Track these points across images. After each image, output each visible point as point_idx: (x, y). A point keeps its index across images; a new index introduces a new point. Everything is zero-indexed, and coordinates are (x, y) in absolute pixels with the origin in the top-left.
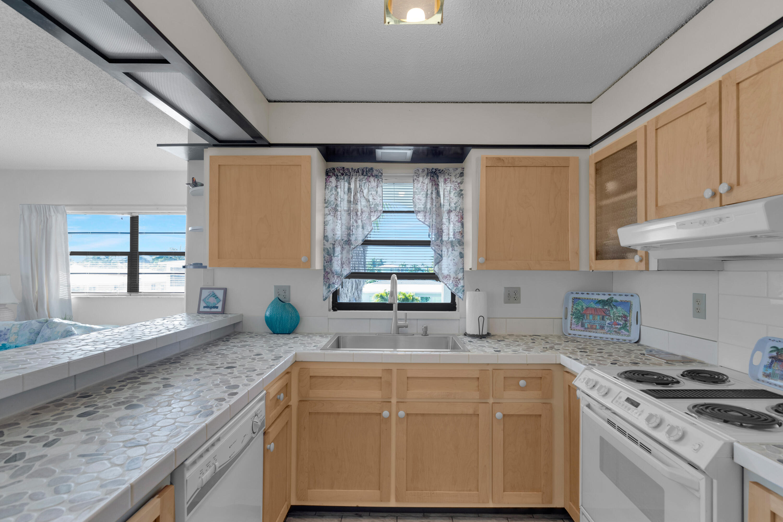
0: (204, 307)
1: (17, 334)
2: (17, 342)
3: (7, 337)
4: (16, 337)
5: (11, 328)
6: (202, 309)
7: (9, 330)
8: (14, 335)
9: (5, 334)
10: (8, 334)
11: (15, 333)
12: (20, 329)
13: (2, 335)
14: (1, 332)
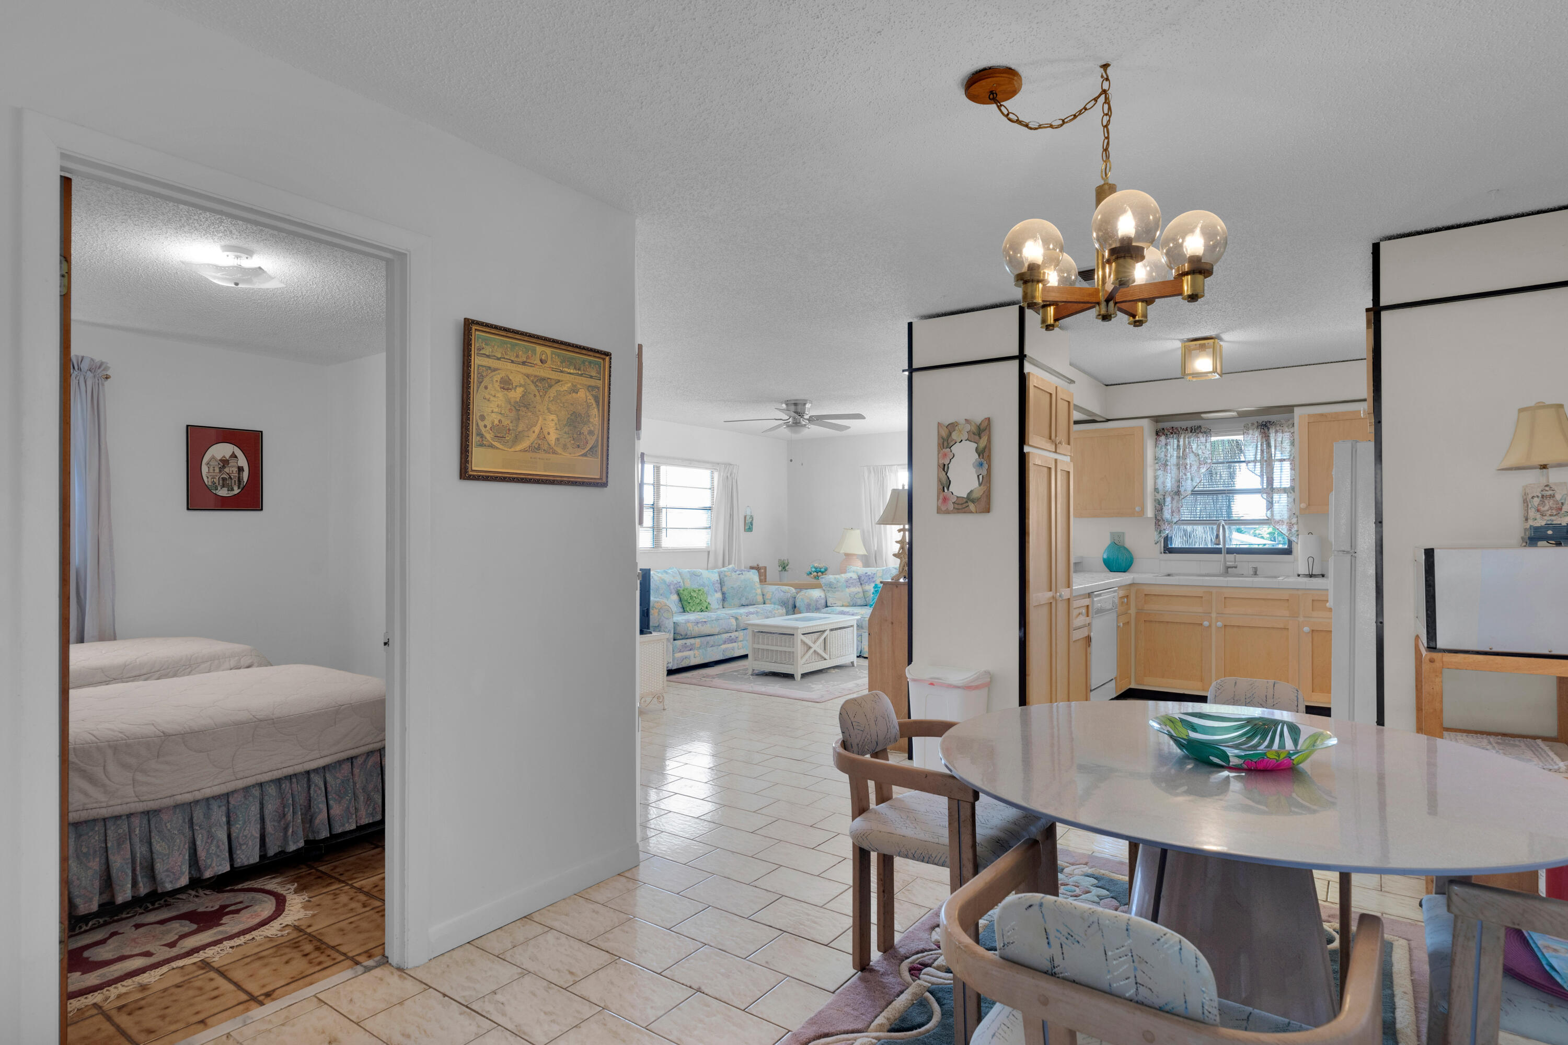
3: (874, 579)
7: (876, 574)
9: (872, 578)
10: (875, 577)
13: (870, 578)
14: (869, 575)
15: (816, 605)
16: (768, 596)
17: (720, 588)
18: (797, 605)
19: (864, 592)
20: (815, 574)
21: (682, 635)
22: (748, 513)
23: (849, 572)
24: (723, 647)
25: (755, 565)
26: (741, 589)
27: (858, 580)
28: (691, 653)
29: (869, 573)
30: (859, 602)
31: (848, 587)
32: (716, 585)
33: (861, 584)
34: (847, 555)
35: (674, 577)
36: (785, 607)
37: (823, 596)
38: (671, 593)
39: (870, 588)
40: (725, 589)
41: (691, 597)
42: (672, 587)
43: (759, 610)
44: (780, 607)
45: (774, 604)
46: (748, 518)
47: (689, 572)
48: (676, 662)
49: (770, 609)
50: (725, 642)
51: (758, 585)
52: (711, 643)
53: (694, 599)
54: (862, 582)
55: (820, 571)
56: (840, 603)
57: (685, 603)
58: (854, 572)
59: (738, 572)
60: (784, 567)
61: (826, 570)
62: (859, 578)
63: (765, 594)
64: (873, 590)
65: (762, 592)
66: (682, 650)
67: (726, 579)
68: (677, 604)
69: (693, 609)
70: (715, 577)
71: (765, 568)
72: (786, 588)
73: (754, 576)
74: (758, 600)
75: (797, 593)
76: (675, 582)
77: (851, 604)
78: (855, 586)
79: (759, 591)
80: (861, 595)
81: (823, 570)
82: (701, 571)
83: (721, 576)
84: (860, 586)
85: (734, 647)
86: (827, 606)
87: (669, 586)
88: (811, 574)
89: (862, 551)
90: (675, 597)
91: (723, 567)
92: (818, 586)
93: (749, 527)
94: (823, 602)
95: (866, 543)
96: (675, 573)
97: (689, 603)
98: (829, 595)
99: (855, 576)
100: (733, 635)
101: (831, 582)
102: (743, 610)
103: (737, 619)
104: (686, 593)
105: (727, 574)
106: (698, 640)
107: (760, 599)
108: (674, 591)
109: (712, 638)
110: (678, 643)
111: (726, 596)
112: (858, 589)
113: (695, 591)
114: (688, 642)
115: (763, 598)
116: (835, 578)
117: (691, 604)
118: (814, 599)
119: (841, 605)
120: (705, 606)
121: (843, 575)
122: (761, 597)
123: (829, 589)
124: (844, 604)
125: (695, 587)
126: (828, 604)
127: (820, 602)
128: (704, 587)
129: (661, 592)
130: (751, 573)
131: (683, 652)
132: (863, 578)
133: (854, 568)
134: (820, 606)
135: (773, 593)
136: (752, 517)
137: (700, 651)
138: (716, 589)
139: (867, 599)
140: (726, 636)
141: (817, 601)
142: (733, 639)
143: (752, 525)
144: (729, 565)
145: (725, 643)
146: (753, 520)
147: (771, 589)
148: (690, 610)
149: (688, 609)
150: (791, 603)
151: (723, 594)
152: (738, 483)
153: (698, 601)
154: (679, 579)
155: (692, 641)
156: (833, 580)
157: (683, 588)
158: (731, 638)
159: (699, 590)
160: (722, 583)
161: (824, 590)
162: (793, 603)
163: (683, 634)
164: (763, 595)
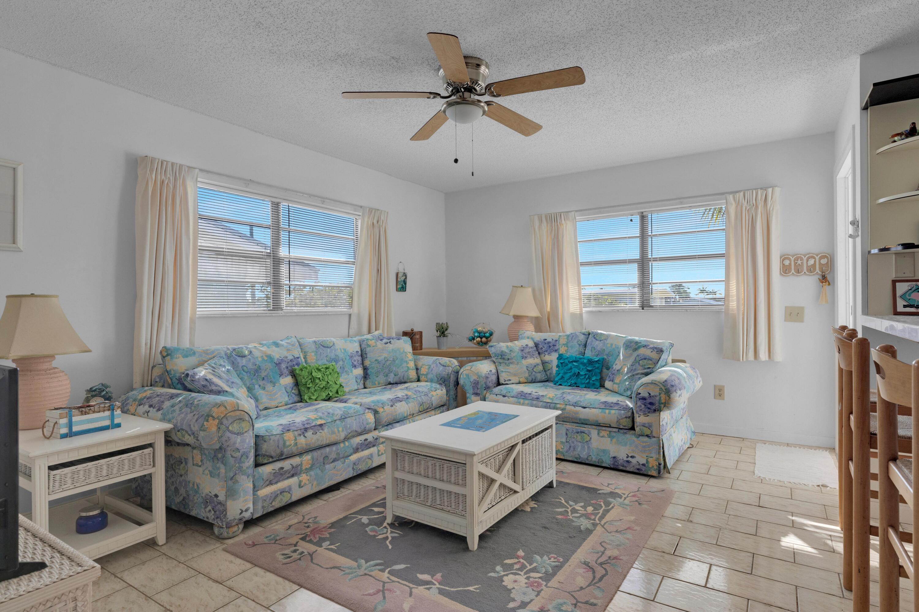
0: (905, 306)
1: (566, 345)
2: (569, 354)
3: (556, 348)
4: (566, 348)
5: (559, 338)
6: (900, 309)
7: (557, 342)
8: (563, 346)
9: (554, 345)
10: (557, 345)
11: (564, 344)
12: (568, 340)
13: (551, 346)
14: (549, 343)
15: (486, 383)
16: (423, 371)
17: (360, 362)
18: (461, 382)
19: (544, 363)
20: (479, 339)
21: (272, 457)
22: (401, 270)
23: (522, 339)
24: (354, 457)
25: (408, 329)
26: (388, 363)
27: (535, 348)
28: (294, 481)
29: (549, 340)
30: (539, 377)
31: (524, 358)
32: (355, 358)
33: (539, 353)
34: (516, 317)
35: (288, 350)
36: (445, 385)
37: (494, 371)
38: (281, 375)
39: (553, 358)
40: (367, 363)
41: (313, 379)
42: (283, 366)
43: (409, 393)
44: (438, 386)
45: (431, 381)
46: (400, 275)
47: (315, 342)
48: (260, 505)
49: (425, 390)
50: (358, 449)
51: (410, 356)
52: (333, 456)
53: (317, 381)
54: (540, 351)
55: (484, 337)
56: (515, 379)
57: (302, 389)
58: (528, 338)
59: (385, 341)
60: (442, 331)
61: (491, 334)
62: (536, 345)
63: (419, 367)
64: (555, 362)
65: (416, 365)
66: (274, 481)
67: (368, 349)
68: (289, 390)
69: (314, 398)
70: (354, 347)
71: (421, 333)
72: (445, 360)
73: (406, 345)
74: (411, 377)
75: (461, 366)
76: (290, 357)
77: (530, 379)
78: (532, 356)
79: (412, 364)
80: (540, 368)
81: (487, 335)
82: (333, 339)
83: (363, 346)
84: (537, 355)
85: (371, 455)
86: (499, 384)
87: (278, 364)
88: (474, 339)
89: (534, 312)
90: (288, 380)
91: (369, 332)
92: (487, 356)
93: (402, 286)
94: (494, 378)
95: (539, 302)
96: (293, 345)
97: (309, 388)
98: (501, 368)
99: (531, 344)
100: (370, 437)
101: (502, 351)
102: (388, 395)
103: (376, 412)
104: (305, 373)
105: (370, 343)
106: (307, 458)
107: (413, 374)
108: (286, 371)
109: (334, 448)
110: (266, 470)
111: (369, 372)
112: (537, 360)
113: (319, 370)
114: (286, 464)
115: (417, 373)
116: (507, 347)
117: (312, 390)
118: (483, 375)
119: (518, 381)
120: (334, 390)
121: (516, 342)
122: (415, 371)
123: (501, 361)
124: (521, 380)
125: (322, 362)
126: (502, 381)
127: (490, 379)
128: (336, 361)
129: (263, 374)
130: (401, 341)
131: (276, 483)
132: (541, 346)
133: (528, 333)
134: (490, 385)
135: (430, 366)
136: (405, 275)
137: (312, 473)
138: (355, 363)
139: (548, 373)
140: (358, 440)
141: (487, 378)
142: (370, 442)
143: (405, 284)
144: (376, 330)
145: (356, 450)
146: (406, 278)
147: (426, 361)
148: (310, 399)
149: (306, 397)
150: (453, 379)
151: (365, 369)
152: (388, 231)
153: (324, 383)
154: (297, 352)
155: (296, 461)
156: (505, 349)
157: (301, 366)
158: (366, 442)
159: (327, 368)
160: (363, 355)
161: (494, 362)
162: (455, 379)
163: (273, 454)
164: (417, 369)
